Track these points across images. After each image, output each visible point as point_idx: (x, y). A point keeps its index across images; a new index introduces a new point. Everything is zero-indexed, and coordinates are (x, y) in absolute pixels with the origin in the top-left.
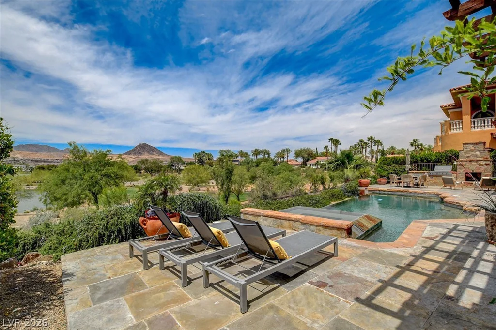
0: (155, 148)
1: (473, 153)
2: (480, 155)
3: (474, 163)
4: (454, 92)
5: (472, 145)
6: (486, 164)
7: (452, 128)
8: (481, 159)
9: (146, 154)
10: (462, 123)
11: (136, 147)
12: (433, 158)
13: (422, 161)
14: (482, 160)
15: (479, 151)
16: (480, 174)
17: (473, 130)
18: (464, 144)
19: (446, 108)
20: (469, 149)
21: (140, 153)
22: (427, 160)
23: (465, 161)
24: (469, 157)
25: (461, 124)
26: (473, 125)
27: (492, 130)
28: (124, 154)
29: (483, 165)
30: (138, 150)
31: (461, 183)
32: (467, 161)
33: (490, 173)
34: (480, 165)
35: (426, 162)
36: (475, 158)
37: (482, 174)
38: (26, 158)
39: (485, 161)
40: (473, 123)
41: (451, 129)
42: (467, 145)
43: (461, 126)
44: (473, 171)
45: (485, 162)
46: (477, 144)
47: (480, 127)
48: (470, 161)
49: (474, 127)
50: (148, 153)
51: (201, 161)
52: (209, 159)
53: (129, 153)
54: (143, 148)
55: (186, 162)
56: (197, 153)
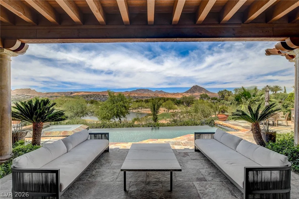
0: (203, 88)
9: (197, 92)
11: (192, 88)
21: (194, 92)
28: (185, 92)
30: (193, 90)
38: (139, 96)
50: (199, 91)
51: (223, 96)
52: (229, 95)
53: (187, 92)
54: (196, 88)
55: (211, 98)
56: (221, 91)
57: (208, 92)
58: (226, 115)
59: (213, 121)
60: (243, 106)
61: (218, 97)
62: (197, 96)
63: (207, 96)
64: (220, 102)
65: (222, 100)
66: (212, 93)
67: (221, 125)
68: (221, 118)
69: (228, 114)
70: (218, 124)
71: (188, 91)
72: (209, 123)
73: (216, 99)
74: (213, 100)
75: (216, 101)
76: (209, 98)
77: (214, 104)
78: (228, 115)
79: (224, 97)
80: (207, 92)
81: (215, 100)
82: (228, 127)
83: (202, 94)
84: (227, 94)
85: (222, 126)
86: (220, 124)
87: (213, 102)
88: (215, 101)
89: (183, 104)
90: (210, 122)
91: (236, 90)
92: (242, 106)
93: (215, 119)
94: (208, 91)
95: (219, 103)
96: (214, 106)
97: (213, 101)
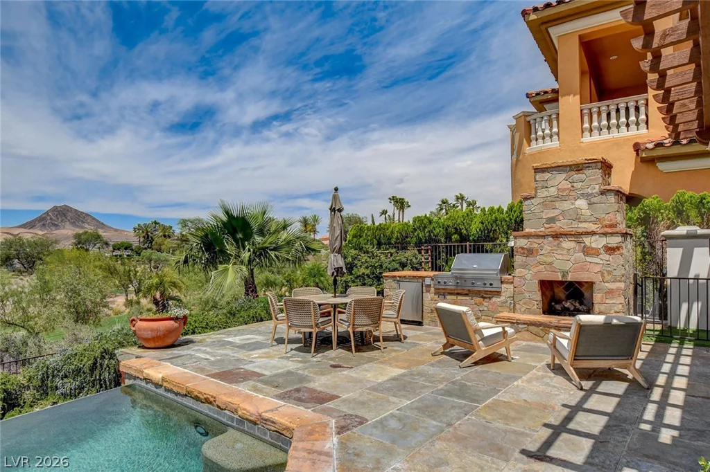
0: (88, 215)
1: (566, 205)
2: (588, 213)
3: (567, 244)
4: (533, 17)
5: (563, 176)
6: (611, 250)
7: (533, 136)
8: (592, 227)
9: (68, 226)
10: (558, 118)
11: (47, 213)
12: (475, 228)
13: (448, 238)
14: (593, 233)
15: (587, 196)
16: (591, 284)
17: (587, 138)
18: (537, 170)
19: (539, 98)
20: (553, 191)
21: (56, 225)
22: (460, 234)
23: (538, 236)
24: (552, 220)
25: (555, 123)
26: (586, 125)
27: (640, 136)
28: (20, 227)
29: (596, 253)
30: (51, 219)
31: (505, 332)
32: (544, 237)
33: (622, 285)
34: (587, 251)
35: (456, 241)
36: (575, 224)
37: (596, 287)
39: (605, 234)
40: (586, 118)
41: (529, 141)
42: (547, 175)
43: (555, 130)
44: (565, 274)
45: (603, 241)
46: (578, 168)
47: (605, 130)
48: (557, 236)
49: (591, 130)
50: (73, 224)
51: (148, 239)
52: (165, 236)
53: (30, 225)
54: (62, 214)
55: (112, 243)
56: (142, 224)
57: (103, 226)
58: (176, 319)
59: (112, 356)
60: (230, 269)
61: (135, 241)
62: (67, 238)
63: (99, 237)
64: (139, 254)
65: (145, 249)
66: (116, 230)
67: (157, 385)
68: (154, 334)
69: (187, 312)
70: (135, 378)
71: (34, 221)
72: (86, 370)
73: (128, 247)
74: (119, 249)
75: (128, 252)
76: (107, 244)
77: (123, 264)
78: (185, 317)
79: (151, 242)
80: (102, 228)
81: (126, 249)
82: (197, 399)
83: (81, 231)
84: (159, 233)
85: (161, 391)
86: (147, 380)
87: (120, 256)
88: (126, 253)
89: (11, 265)
90: (95, 364)
91: (184, 223)
92: (226, 270)
93: (121, 345)
94: (103, 224)
95: (137, 258)
96: (120, 268)
97: (119, 253)
